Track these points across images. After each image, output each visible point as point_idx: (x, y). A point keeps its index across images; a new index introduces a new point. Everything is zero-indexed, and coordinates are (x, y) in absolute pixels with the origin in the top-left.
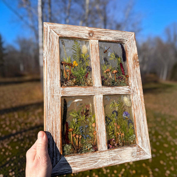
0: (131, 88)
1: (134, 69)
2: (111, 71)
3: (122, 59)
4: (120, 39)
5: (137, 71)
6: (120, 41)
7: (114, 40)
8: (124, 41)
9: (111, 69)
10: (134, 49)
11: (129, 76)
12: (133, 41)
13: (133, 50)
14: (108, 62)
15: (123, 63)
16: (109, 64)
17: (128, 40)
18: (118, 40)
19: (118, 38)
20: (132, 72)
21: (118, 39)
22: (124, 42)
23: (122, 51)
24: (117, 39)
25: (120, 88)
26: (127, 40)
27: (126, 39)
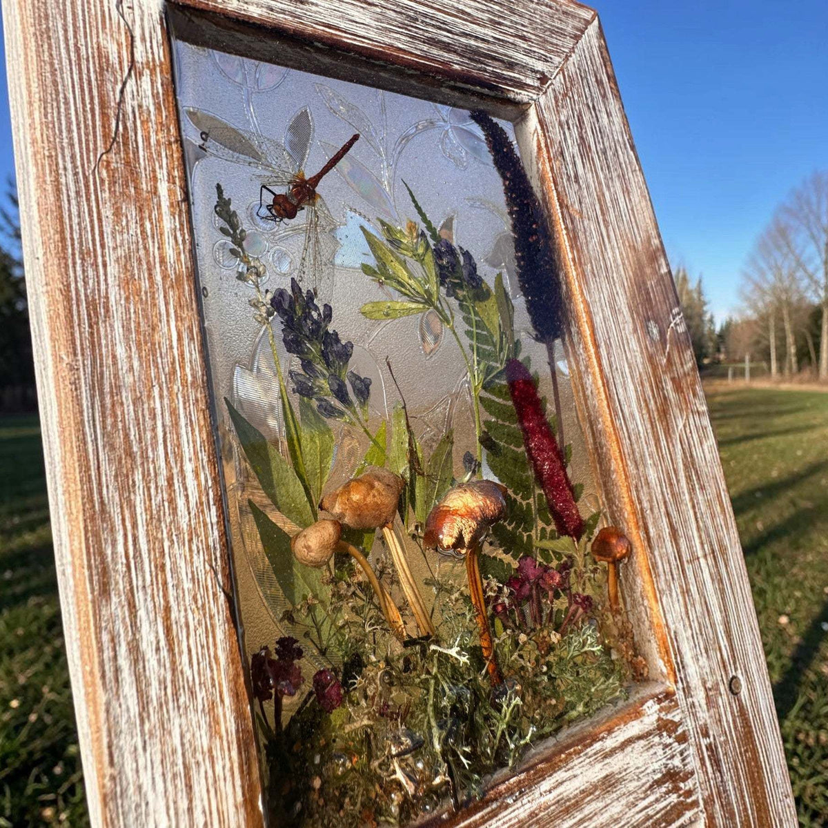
0: (689, 726)
1: (668, 432)
2: (401, 507)
3: (519, 302)
4: (474, 55)
5: (697, 453)
6: (473, 69)
7: (400, 42)
8: (522, 86)
9: (403, 468)
10: (627, 192)
11: (636, 536)
12: (604, 96)
13: (615, 201)
14: (345, 354)
15: (534, 354)
16: (364, 390)
17: (557, 82)
18: (457, 64)
19: (444, 37)
20: (652, 475)
21: (446, 47)
22: (523, 96)
23: (502, 199)
24: (432, 42)
25: (570, 789)
26: (543, 79)
27: (539, 66)
